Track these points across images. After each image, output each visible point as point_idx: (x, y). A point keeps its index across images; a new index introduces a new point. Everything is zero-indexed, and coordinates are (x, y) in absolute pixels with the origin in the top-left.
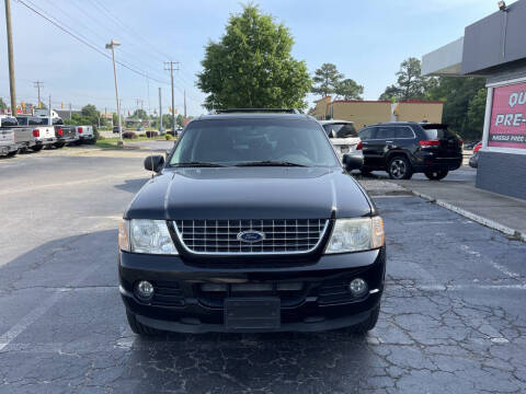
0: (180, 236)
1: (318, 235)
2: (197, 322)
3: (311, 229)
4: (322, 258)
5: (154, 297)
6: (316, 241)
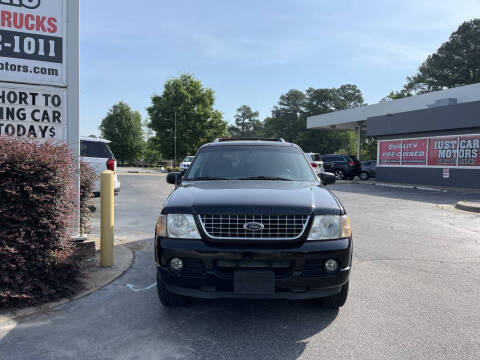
0: (203, 225)
1: (302, 226)
2: (213, 289)
3: (297, 222)
4: (305, 244)
5: (183, 270)
6: (300, 231)
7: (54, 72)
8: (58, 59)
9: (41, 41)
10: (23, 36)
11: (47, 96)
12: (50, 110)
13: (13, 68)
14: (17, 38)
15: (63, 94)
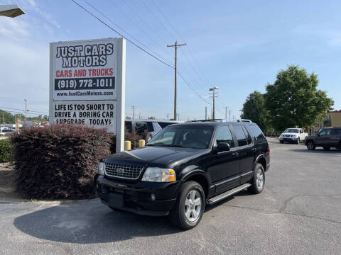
1: (139, 173)
3: (138, 170)
6: (138, 175)
7: (111, 93)
8: (113, 87)
9: (107, 80)
10: (100, 79)
11: (108, 105)
12: (109, 111)
13: (97, 94)
14: (98, 80)
15: (115, 103)
